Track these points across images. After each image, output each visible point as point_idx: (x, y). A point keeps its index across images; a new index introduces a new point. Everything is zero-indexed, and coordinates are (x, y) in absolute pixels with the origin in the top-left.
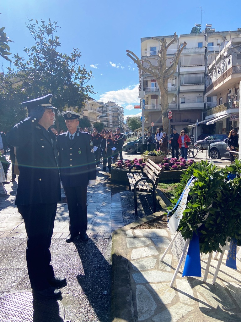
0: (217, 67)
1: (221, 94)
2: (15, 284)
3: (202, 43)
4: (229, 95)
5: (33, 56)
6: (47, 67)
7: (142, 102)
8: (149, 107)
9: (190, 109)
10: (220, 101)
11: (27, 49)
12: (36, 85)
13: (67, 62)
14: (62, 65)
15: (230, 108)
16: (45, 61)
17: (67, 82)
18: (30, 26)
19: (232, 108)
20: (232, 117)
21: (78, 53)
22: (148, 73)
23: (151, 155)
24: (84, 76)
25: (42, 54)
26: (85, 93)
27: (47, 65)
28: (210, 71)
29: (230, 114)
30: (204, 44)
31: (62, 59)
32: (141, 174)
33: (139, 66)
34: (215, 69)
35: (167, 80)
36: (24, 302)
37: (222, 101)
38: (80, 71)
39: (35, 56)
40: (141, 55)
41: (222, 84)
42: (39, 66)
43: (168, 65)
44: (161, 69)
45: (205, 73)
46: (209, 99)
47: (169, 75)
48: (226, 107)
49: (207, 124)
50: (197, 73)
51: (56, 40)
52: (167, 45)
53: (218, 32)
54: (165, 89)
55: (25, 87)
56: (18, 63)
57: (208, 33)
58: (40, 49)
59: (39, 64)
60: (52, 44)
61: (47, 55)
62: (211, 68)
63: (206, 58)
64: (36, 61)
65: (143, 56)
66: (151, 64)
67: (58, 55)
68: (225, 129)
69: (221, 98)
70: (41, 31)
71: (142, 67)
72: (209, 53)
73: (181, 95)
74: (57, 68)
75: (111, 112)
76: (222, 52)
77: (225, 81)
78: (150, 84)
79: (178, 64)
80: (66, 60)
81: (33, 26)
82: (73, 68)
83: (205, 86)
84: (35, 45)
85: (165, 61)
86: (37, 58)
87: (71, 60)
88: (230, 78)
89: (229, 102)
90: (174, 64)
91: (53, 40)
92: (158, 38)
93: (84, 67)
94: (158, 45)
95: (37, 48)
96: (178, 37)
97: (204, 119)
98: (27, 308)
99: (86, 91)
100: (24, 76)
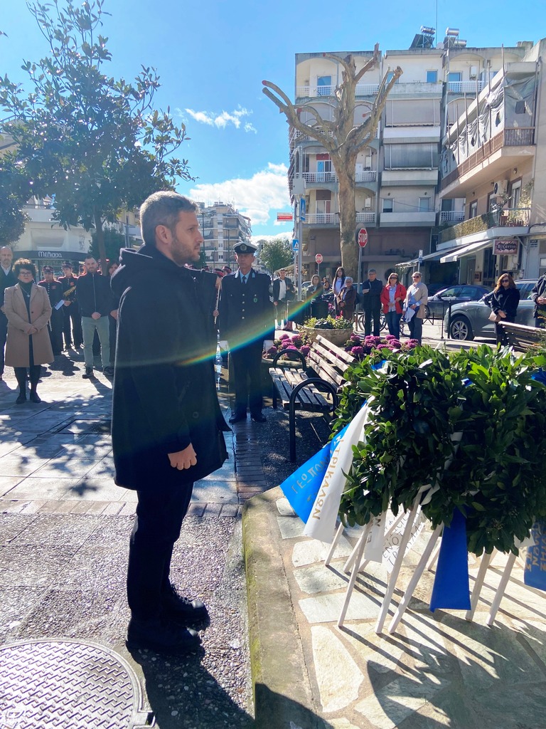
0: (469, 130)
1: (474, 193)
2: (16, 623)
3: (435, 72)
4: (492, 196)
5: (44, 81)
6: (77, 111)
7: (298, 205)
8: (311, 218)
9: (404, 225)
10: (471, 209)
11: (29, 63)
12: (50, 153)
13: (126, 99)
14: (114, 106)
15: (494, 225)
16: (72, 96)
17: (125, 148)
18: (38, 8)
19: (500, 226)
20: (499, 246)
21: (153, 79)
22: (312, 139)
23: (323, 326)
24: (167, 135)
25: (67, 77)
26: (167, 178)
27: (77, 105)
28: (453, 139)
29: (494, 240)
30: (442, 76)
31: (113, 93)
32: (300, 371)
33: (291, 121)
34: (465, 134)
35: (355, 155)
36: (42, 668)
37: (476, 209)
38: (156, 123)
39: (48, 83)
40: (296, 94)
41: (478, 169)
42: (57, 106)
43: (358, 121)
44: (341, 128)
45: (440, 144)
46: (448, 204)
47: (361, 145)
48: (486, 224)
49: (443, 260)
50: (421, 141)
51: (101, 44)
52: (357, 72)
53: (474, 49)
54: (350, 177)
55: (24, 157)
56: (9, 99)
57: (451, 50)
58: (61, 67)
59: (59, 101)
60: (91, 55)
61: (77, 81)
62: (455, 132)
63: (443, 109)
64: (52, 93)
65: (301, 96)
66: (318, 115)
67: (103, 81)
68: (481, 273)
69: (474, 202)
70: (65, 21)
71: (297, 122)
72: (451, 96)
73: (384, 193)
74: (102, 113)
75: (221, 226)
76: (481, 97)
77: (486, 163)
78: (314, 163)
79: (380, 118)
80: (123, 96)
81: (43, 9)
82: (139, 115)
83: (439, 172)
84: (50, 56)
85: (351, 111)
86: (53, 86)
87: (136, 95)
88: (497, 155)
89: (493, 211)
90: (373, 119)
91: (93, 45)
92: (336, 54)
93: (167, 114)
94: (336, 72)
95: (55, 63)
96: (383, 56)
97: (434, 250)
98: (50, 682)
99: (170, 172)
100: (22, 130)
